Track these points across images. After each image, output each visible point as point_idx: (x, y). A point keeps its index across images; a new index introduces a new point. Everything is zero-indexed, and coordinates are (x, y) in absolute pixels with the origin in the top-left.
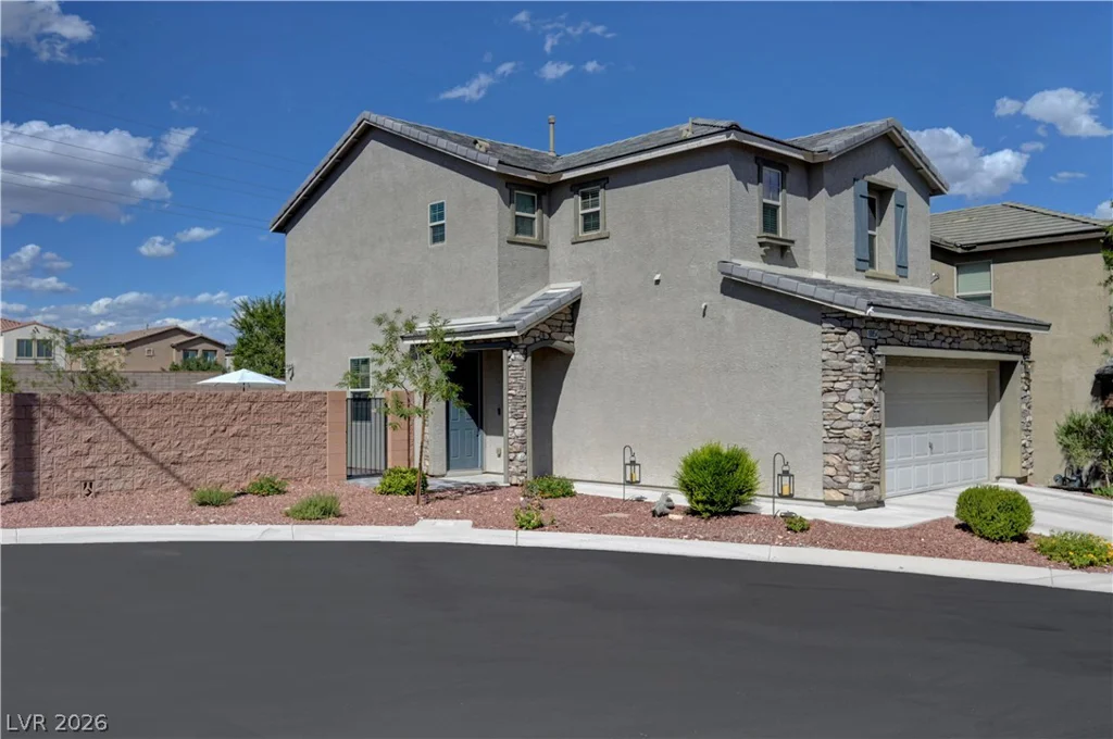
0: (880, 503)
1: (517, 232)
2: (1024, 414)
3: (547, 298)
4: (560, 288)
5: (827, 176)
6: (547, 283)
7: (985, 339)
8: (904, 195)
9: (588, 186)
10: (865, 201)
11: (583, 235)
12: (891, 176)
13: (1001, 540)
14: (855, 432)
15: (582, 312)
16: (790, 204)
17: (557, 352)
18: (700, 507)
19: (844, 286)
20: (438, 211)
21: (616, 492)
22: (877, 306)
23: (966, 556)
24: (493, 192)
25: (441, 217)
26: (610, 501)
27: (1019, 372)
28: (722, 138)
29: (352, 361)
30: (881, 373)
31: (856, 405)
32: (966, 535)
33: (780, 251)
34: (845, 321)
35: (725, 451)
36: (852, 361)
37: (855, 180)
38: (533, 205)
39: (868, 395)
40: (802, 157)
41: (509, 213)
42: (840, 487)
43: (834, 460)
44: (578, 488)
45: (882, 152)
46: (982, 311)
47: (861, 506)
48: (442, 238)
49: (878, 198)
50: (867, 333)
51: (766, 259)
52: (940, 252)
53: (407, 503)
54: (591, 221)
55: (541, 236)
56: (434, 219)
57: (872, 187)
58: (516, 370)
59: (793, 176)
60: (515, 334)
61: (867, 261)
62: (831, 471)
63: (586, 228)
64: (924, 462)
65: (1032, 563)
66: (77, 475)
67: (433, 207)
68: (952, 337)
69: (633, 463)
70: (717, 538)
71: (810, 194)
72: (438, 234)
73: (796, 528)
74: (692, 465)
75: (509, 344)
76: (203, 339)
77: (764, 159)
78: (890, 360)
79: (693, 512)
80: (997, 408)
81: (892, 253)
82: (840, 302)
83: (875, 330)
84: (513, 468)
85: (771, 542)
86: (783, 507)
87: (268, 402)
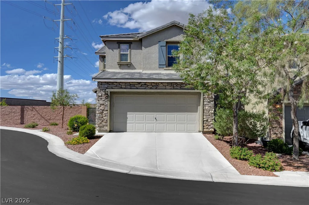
10: (165, 47)
16: (133, 52)
30: (108, 96)
33: (127, 66)
37: (159, 42)
40: (132, 40)
50: (101, 86)
51: (121, 68)
59: (134, 45)
61: (164, 65)
64: (152, 123)
66: (32, 120)
77: (120, 42)
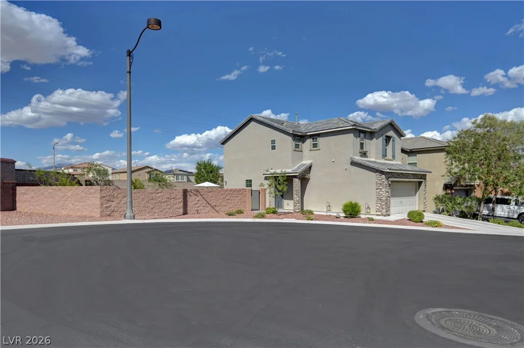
0: (389, 215)
1: (296, 148)
2: (425, 194)
3: (305, 165)
4: (307, 162)
5: (376, 135)
6: (302, 161)
7: (415, 176)
8: (394, 138)
9: (314, 137)
10: (385, 140)
11: (312, 148)
12: (391, 133)
13: (417, 222)
14: (384, 198)
15: (312, 168)
16: (366, 142)
17: (306, 179)
18: (348, 216)
19: (380, 163)
20: (273, 142)
21: (325, 214)
22: (390, 169)
23: (409, 225)
24: (290, 138)
25: (274, 143)
26: (323, 215)
27: (423, 184)
28: (351, 127)
29: (246, 180)
30: (390, 185)
31: (385, 192)
32: (410, 221)
33: (364, 154)
34: (382, 172)
35: (353, 203)
36: (383, 182)
37: (382, 135)
38: (299, 140)
39: (387, 190)
40: (369, 131)
41: (294, 143)
42: (380, 211)
43: (379, 205)
44: (315, 213)
45: (389, 127)
46: (415, 168)
47: (385, 216)
48: (275, 149)
49: (388, 139)
50: (387, 175)
51: (361, 156)
52: (403, 151)
53: (274, 215)
54: (315, 145)
55: (301, 149)
56: (272, 144)
57: (386, 136)
58: (297, 183)
59: (367, 135)
60: (297, 174)
61: (385, 156)
62: (378, 208)
63: (314, 147)
64: (399, 206)
65: (424, 226)
66: (195, 209)
67: (272, 141)
68: (406, 176)
69: (329, 206)
70: (353, 222)
71: (371, 139)
72: (273, 148)
73: (371, 220)
74: (346, 206)
75: (295, 177)
76: (156, 170)
77: (361, 131)
78: (392, 181)
79: (346, 217)
80: (418, 192)
81: (391, 153)
82: (381, 168)
83: (389, 175)
84: (296, 208)
85: (366, 223)
86: (367, 216)
87: (234, 191)
